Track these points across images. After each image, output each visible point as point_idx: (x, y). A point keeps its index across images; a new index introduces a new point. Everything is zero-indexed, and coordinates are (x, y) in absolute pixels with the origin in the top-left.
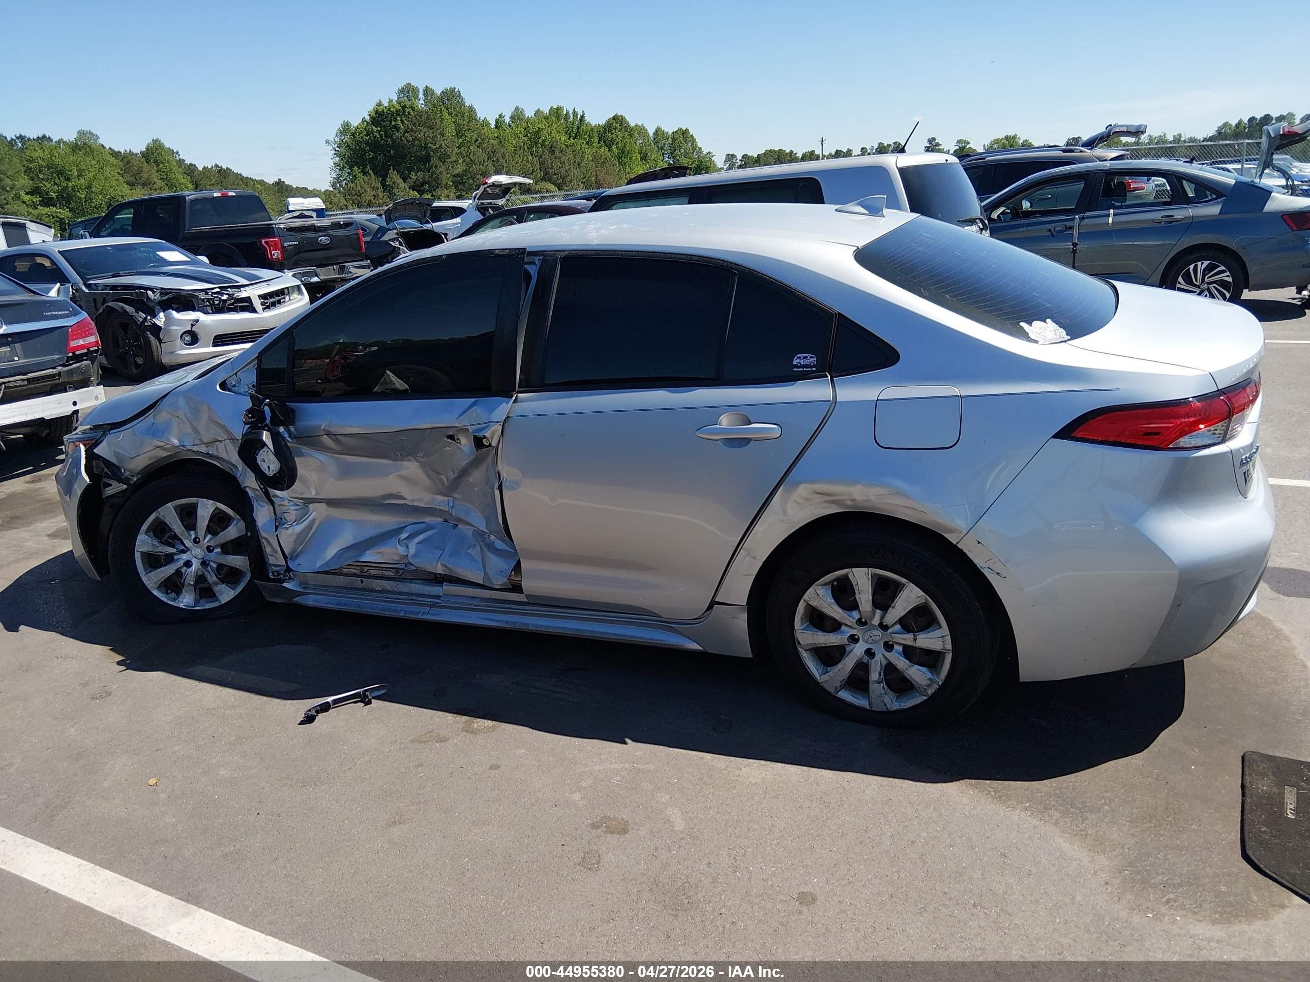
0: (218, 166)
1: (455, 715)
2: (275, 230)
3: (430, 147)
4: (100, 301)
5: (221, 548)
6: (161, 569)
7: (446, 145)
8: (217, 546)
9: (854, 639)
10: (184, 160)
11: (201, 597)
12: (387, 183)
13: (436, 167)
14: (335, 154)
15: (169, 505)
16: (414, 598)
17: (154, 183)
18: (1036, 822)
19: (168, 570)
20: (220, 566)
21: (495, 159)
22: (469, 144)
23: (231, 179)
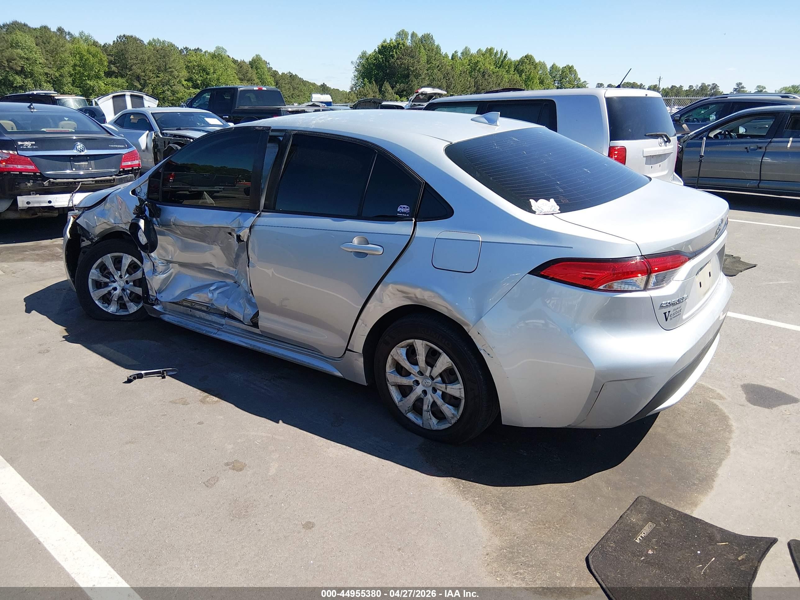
0: (290, 73)
1: (202, 392)
2: (282, 111)
3: (410, 69)
4: (167, 143)
5: (133, 282)
6: (101, 290)
7: (420, 68)
8: (131, 281)
9: (417, 383)
10: (272, 68)
11: (121, 308)
12: (382, 90)
13: (412, 81)
14: (356, 70)
15: (109, 255)
16: (212, 324)
17: (254, 80)
18: (474, 510)
19: (104, 291)
20: (132, 293)
21: (448, 78)
22: (434, 68)
23: (297, 81)
